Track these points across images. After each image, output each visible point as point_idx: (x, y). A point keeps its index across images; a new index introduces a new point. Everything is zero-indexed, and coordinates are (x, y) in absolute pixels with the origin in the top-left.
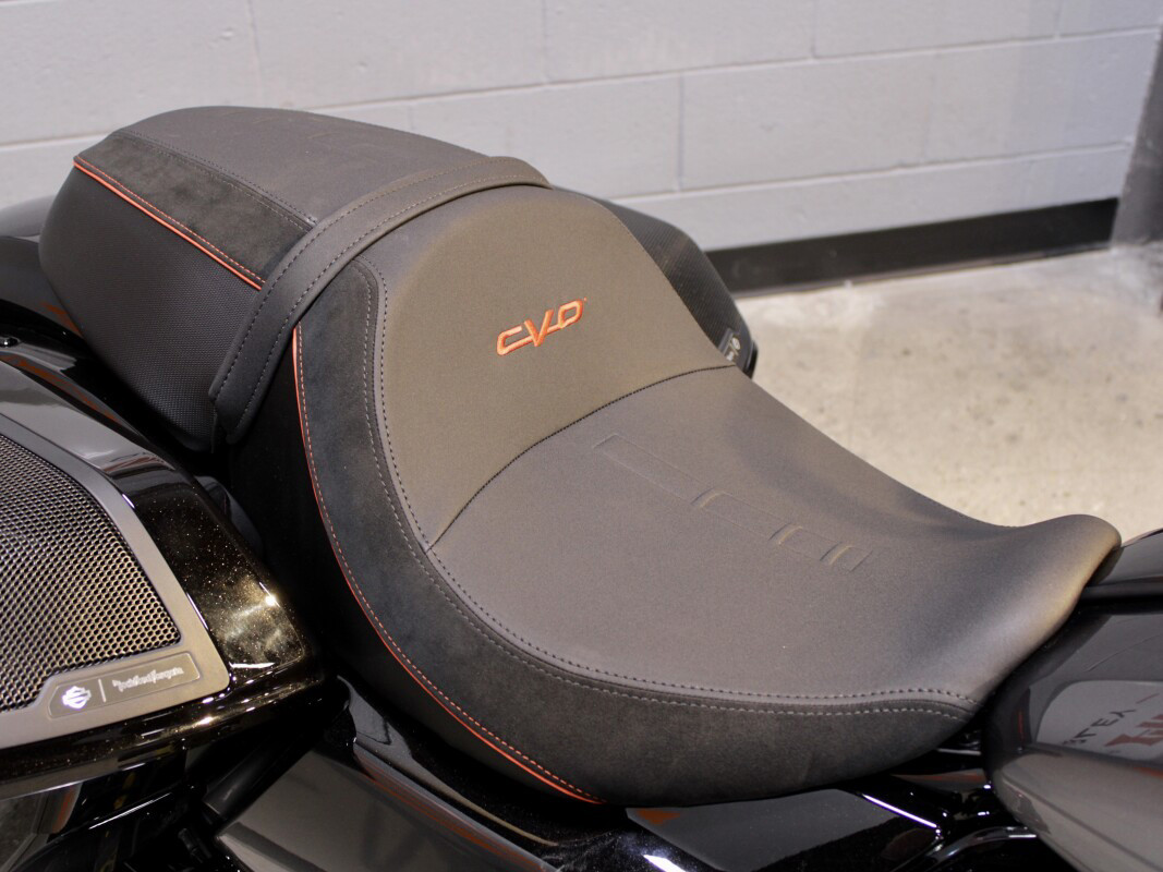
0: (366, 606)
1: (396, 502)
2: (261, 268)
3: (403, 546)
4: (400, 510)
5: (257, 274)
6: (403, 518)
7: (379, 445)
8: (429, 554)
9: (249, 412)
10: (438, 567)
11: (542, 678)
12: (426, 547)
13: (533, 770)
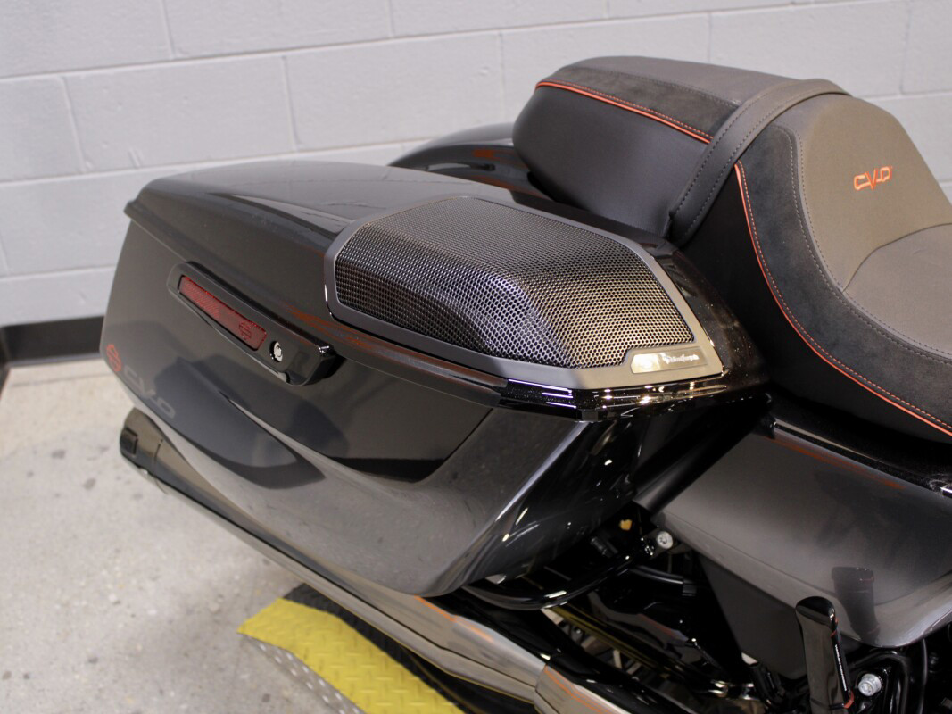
0: (800, 329)
1: (819, 262)
2: (708, 129)
3: (826, 288)
4: (821, 268)
5: (706, 133)
6: (824, 273)
7: (805, 228)
8: (844, 293)
9: (696, 222)
10: (851, 301)
11: (931, 363)
12: (842, 290)
13: (928, 420)
